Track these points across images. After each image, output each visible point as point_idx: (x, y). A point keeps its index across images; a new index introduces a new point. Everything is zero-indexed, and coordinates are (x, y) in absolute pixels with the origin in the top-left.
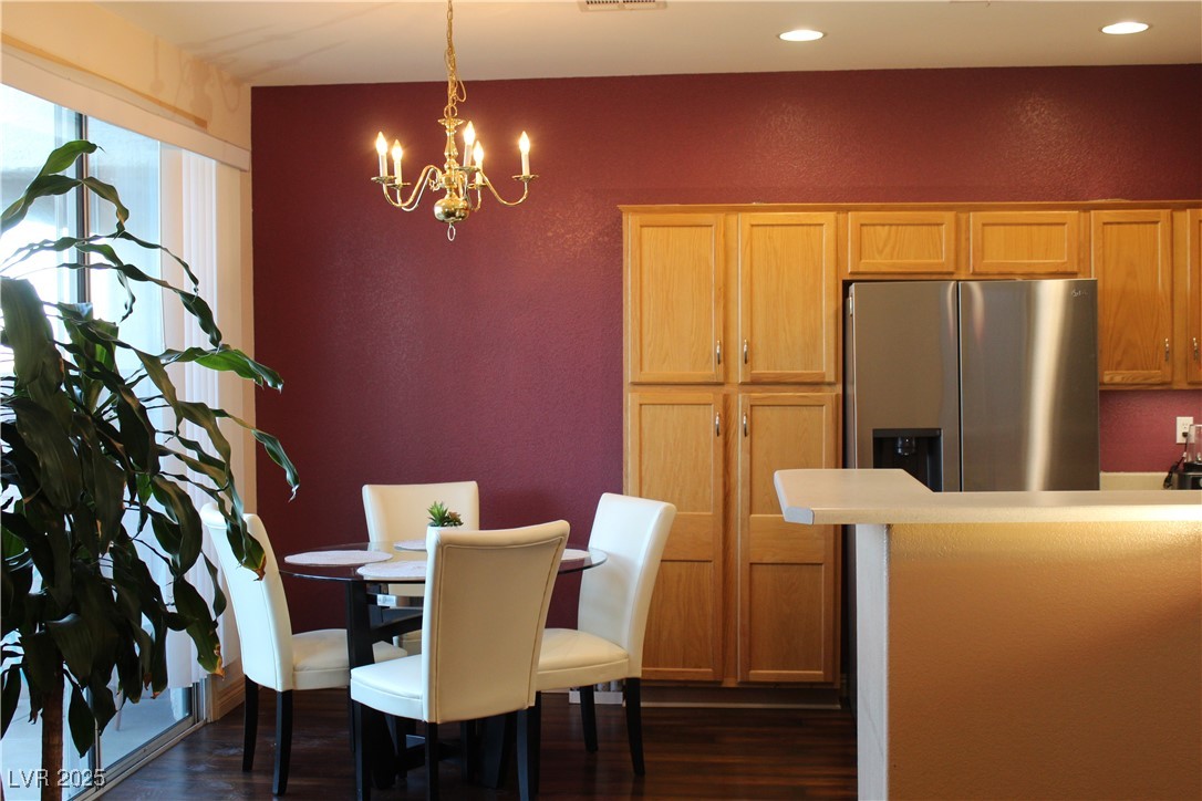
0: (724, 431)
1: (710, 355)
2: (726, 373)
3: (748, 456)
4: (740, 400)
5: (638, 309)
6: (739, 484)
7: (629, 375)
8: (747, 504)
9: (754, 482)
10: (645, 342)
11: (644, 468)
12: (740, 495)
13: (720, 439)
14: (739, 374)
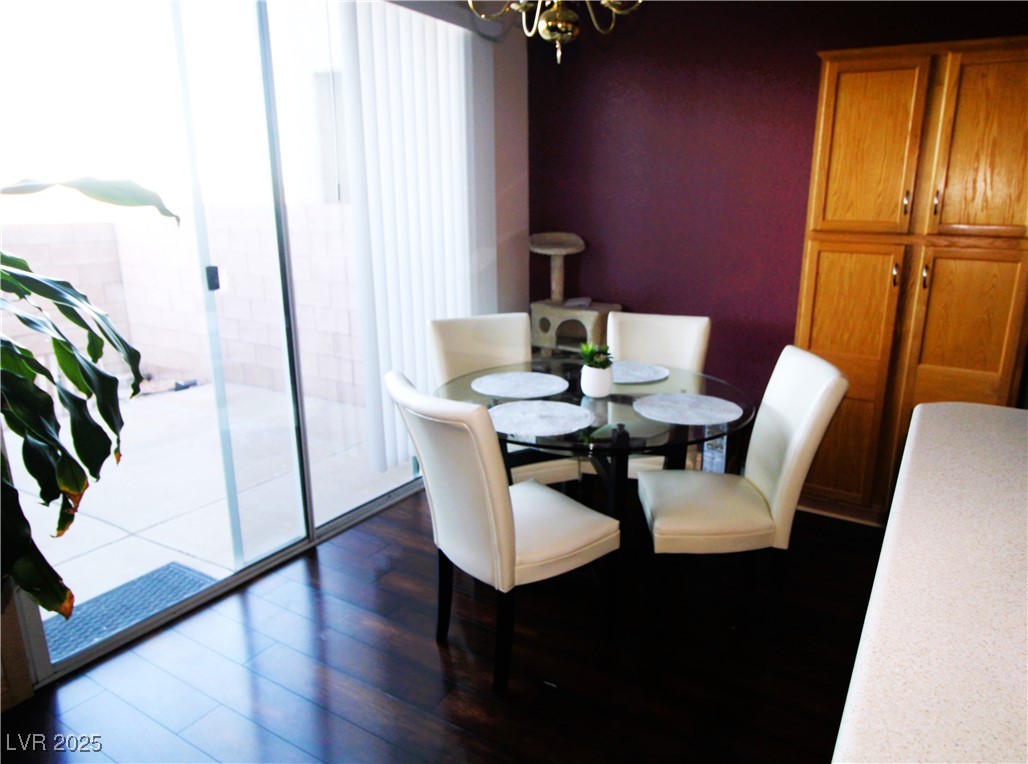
0: (903, 283)
1: (897, 205)
2: (912, 223)
3: (924, 308)
4: (922, 254)
5: (827, 161)
6: (911, 334)
7: (812, 221)
8: (916, 354)
9: (928, 334)
10: (831, 193)
11: (816, 310)
12: (910, 344)
13: (896, 289)
14: (925, 225)
